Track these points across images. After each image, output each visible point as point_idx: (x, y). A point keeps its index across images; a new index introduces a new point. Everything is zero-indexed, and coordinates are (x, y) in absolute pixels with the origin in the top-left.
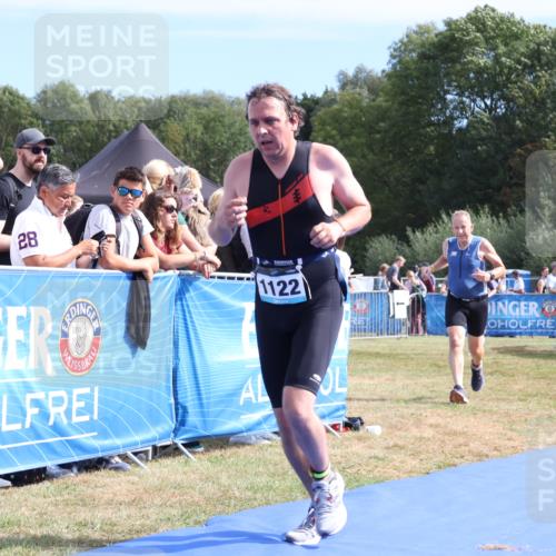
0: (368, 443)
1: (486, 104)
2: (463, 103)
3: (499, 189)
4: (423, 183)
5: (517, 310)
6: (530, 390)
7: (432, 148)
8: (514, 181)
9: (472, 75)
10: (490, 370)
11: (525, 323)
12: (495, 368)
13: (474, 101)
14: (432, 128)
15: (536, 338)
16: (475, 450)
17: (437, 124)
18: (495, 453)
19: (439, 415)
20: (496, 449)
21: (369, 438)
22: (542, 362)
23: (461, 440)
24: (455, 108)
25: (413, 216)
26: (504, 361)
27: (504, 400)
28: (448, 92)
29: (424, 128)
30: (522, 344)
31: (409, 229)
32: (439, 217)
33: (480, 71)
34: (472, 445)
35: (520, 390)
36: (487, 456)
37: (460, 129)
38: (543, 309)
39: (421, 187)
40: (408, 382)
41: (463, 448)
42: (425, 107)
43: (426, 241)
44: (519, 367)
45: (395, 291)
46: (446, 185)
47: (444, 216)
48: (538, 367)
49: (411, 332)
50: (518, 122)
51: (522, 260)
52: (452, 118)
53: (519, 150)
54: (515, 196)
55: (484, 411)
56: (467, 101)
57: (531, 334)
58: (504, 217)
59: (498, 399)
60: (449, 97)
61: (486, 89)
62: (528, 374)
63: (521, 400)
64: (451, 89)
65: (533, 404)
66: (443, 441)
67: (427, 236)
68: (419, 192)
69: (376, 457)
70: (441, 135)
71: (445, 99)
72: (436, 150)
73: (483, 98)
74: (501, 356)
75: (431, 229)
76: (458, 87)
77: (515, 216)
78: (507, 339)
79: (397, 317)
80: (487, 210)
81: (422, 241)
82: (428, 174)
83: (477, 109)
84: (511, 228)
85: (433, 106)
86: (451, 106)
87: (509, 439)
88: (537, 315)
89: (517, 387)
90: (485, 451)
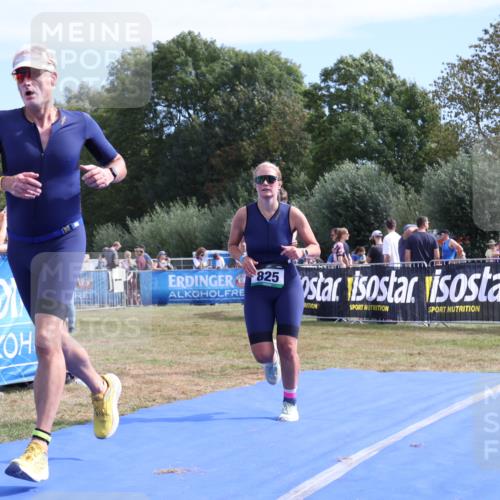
0: (76, 393)
1: (189, 114)
2: (171, 113)
3: (203, 184)
4: (140, 180)
5: (216, 282)
6: (219, 346)
7: (146, 151)
8: (215, 177)
9: (177, 90)
10: (189, 331)
11: (222, 292)
12: (194, 329)
13: (180, 112)
14: (146, 134)
15: (232, 305)
16: (166, 395)
17: (149, 131)
18: (182, 396)
19: (140, 368)
20: (183, 393)
21: (77, 389)
22: (234, 323)
23: (156, 387)
24: (164, 117)
25: (131, 208)
26: (203, 324)
27: (196, 354)
28: (157, 104)
29: (139, 134)
30: (219, 310)
31: (128, 219)
32: (153, 208)
33: (185, 86)
34: (164, 391)
35: (211, 346)
36: (175, 399)
37: (169, 135)
38: (237, 281)
39: (137, 184)
40: (120, 343)
41: (156, 393)
42: (139, 117)
43: (143, 228)
44: (213, 328)
45: (114, 270)
46: (159, 181)
47: (157, 207)
48: (230, 327)
49: (128, 303)
50: (217, 129)
51: (222, 242)
52: (162, 126)
53: (218, 152)
54: (216, 189)
55: (180, 363)
56: (174, 112)
57: (228, 302)
58: (208, 207)
59: (192, 354)
60: (159, 108)
61: (189, 101)
62: (220, 334)
63: (211, 354)
64: (160, 101)
65: (219, 356)
66: (141, 389)
67: (144, 224)
68: (137, 187)
69: (81, 405)
70: (152, 140)
71: (155, 110)
72: (150, 153)
73: (187, 109)
74: (200, 320)
75: (146, 218)
76: (166, 100)
77: (217, 206)
78: (208, 306)
79: (116, 291)
80: (194, 201)
81: (139, 229)
82: (143, 172)
83: (182, 118)
84: (213, 216)
85: (147, 115)
86: (161, 116)
87: (196, 385)
88: (233, 286)
89: (209, 344)
90: (174, 395)
